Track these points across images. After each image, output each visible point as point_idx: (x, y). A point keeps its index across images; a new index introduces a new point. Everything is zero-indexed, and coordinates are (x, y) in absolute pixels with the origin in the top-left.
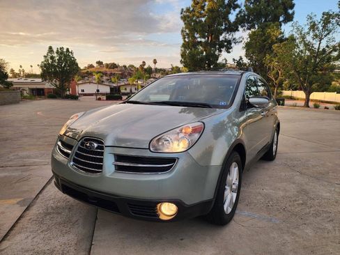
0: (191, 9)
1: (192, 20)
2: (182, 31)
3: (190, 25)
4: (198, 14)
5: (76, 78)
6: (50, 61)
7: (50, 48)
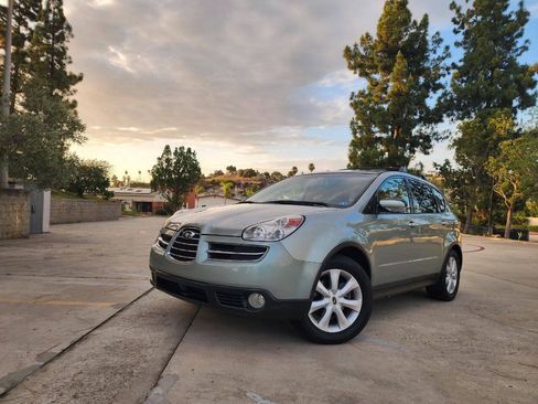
0: (367, 92)
1: (367, 108)
2: (352, 123)
3: (364, 114)
4: (376, 100)
5: (197, 189)
6: (165, 165)
7: (167, 147)
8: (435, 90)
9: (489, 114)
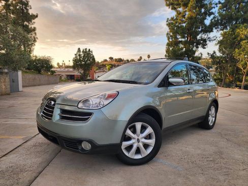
0: (175, 18)
1: (175, 26)
2: (167, 34)
3: (173, 29)
4: (180, 21)
7: (79, 49)
8: (209, 15)
9: (236, 27)
